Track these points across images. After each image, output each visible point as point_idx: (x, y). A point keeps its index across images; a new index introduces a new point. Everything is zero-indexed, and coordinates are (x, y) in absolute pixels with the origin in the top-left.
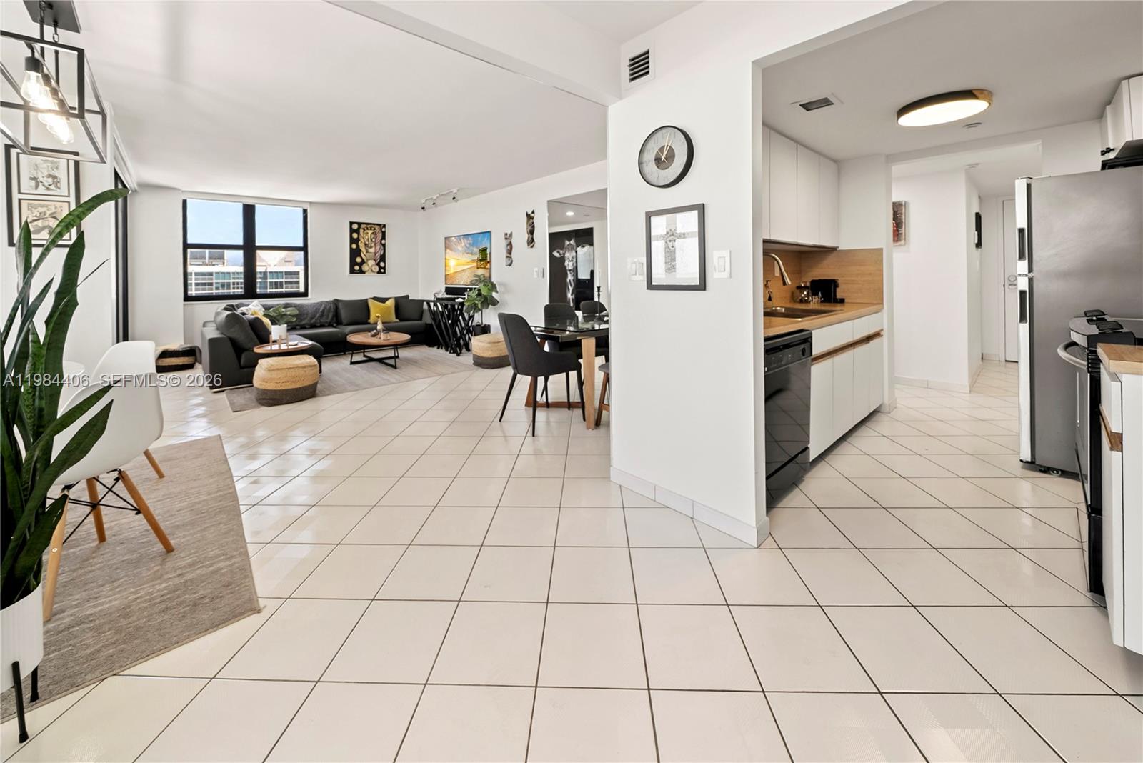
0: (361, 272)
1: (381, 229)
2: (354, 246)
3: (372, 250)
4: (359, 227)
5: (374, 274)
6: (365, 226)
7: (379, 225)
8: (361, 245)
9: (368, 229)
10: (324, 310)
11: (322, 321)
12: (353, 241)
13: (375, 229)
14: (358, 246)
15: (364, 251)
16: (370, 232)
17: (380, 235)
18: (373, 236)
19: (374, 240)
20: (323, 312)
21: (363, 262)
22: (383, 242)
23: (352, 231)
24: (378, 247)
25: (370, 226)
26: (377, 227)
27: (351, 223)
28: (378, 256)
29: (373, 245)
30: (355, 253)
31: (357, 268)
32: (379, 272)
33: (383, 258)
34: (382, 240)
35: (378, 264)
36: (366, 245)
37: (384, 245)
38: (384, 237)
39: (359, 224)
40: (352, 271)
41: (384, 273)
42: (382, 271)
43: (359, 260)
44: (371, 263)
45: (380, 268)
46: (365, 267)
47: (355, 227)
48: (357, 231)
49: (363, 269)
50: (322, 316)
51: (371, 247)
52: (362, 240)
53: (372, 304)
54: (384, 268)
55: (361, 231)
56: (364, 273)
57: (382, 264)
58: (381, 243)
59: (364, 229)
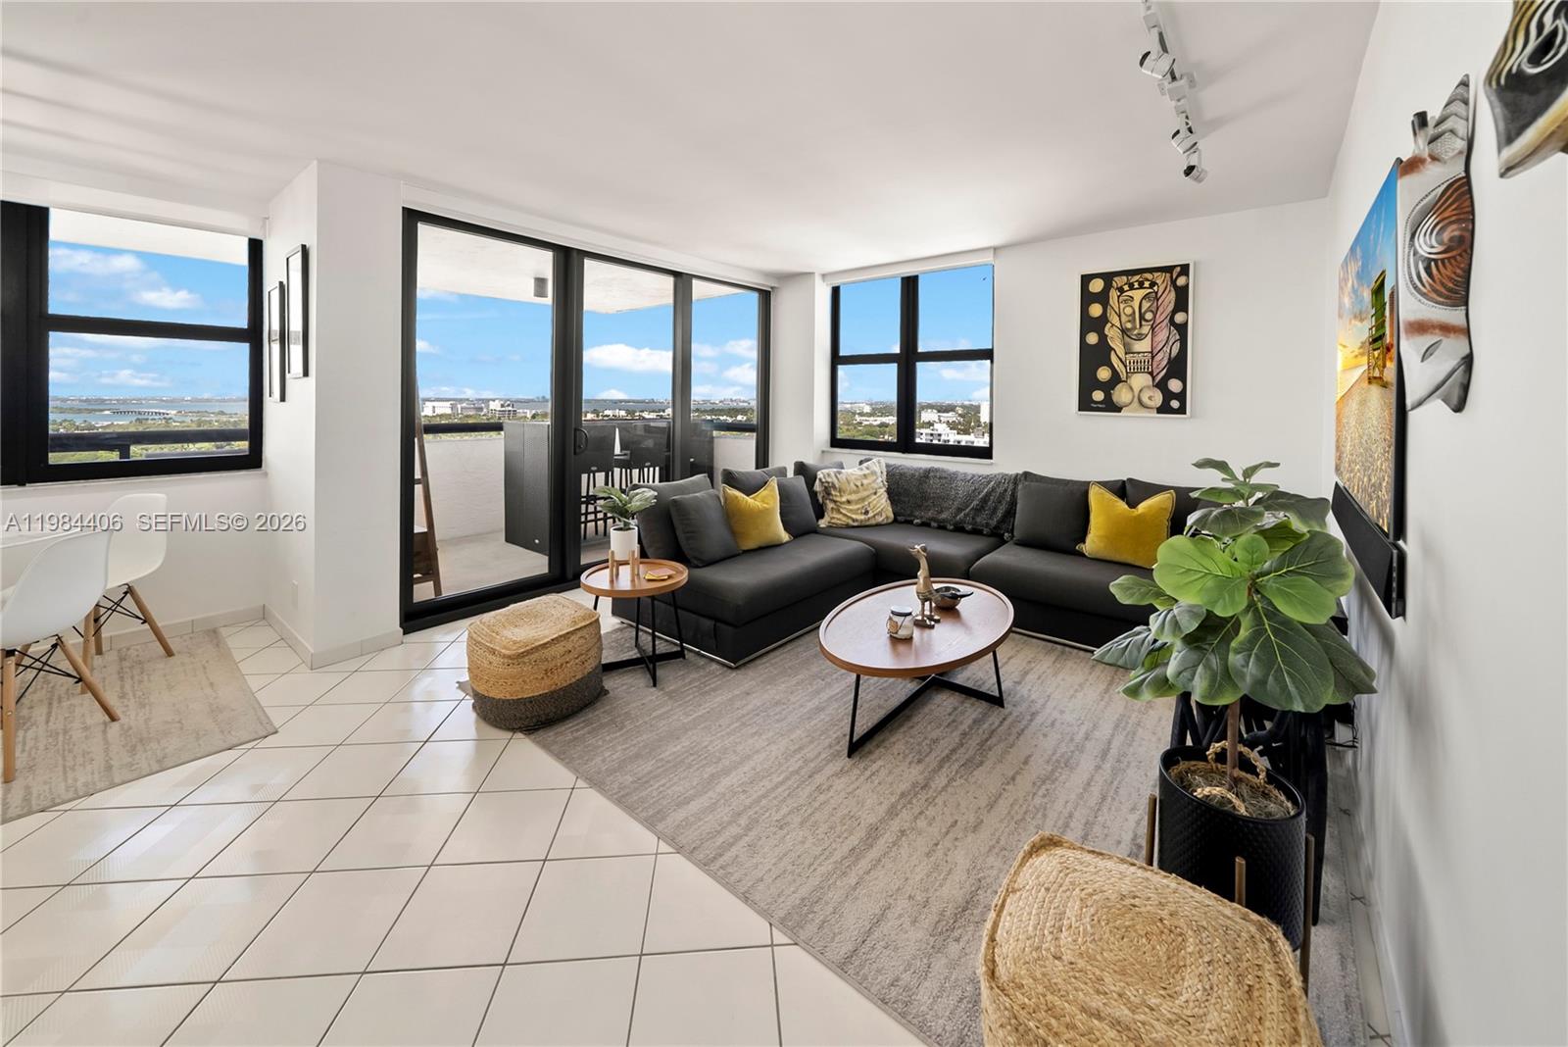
0: (1111, 406)
1: (1173, 282)
2: (1092, 338)
3: (1143, 346)
4: (1108, 287)
5: (1145, 413)
6: (1125, 278)
7: (1168, 269)
8: (1112, 333)
9: (1132, 287)
10: (988, 495)
11: (978, 520)
12: (1088, 324)
13: (1153, 284)
14: (1103, 338)
15: (1120, 350)
16: (1138, 294)
17: (1169, 299)
18: (1146, 305)
19: (1149, 316)
20: (985, 500)
21: (1116, 379)
22: (1179, 318)
23: (1087, 298)
24: (1162, 335)
25: (1137, 277)
26: (1159, 278)
27: (1086, 279)
28: (1162, 360)
29: (1146, 329)
30: (1093, 357)
31: (1098, 396)
32: (1164, 409)
33: (1178, 367)
34: (1174, 312)
35: (1162, 385)
36: (1124, 331)
37: (1182, 329)
38: (1182, 304)
39: (1108, 277)
40: (1085, 404)
41: (1182, 410)
42: (1173, 404)
43: (1104, 374)
44: (1140, 381)
45: (1168, 395)
46: (1121, 395)
47: (1097, 286)
48: (1103, 298)
49: (1115, 398)
50: (978, 510)
51: (1140, 338)
52: (1115, 320)
53: (1097, 499)
54: (1181, 396)
55: (1114, 294)
56: (1118, 409)
57: (1175, 385)
58: (1172, 322)
59: (1121, 290)
